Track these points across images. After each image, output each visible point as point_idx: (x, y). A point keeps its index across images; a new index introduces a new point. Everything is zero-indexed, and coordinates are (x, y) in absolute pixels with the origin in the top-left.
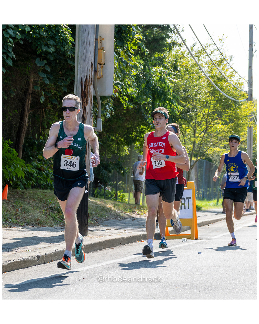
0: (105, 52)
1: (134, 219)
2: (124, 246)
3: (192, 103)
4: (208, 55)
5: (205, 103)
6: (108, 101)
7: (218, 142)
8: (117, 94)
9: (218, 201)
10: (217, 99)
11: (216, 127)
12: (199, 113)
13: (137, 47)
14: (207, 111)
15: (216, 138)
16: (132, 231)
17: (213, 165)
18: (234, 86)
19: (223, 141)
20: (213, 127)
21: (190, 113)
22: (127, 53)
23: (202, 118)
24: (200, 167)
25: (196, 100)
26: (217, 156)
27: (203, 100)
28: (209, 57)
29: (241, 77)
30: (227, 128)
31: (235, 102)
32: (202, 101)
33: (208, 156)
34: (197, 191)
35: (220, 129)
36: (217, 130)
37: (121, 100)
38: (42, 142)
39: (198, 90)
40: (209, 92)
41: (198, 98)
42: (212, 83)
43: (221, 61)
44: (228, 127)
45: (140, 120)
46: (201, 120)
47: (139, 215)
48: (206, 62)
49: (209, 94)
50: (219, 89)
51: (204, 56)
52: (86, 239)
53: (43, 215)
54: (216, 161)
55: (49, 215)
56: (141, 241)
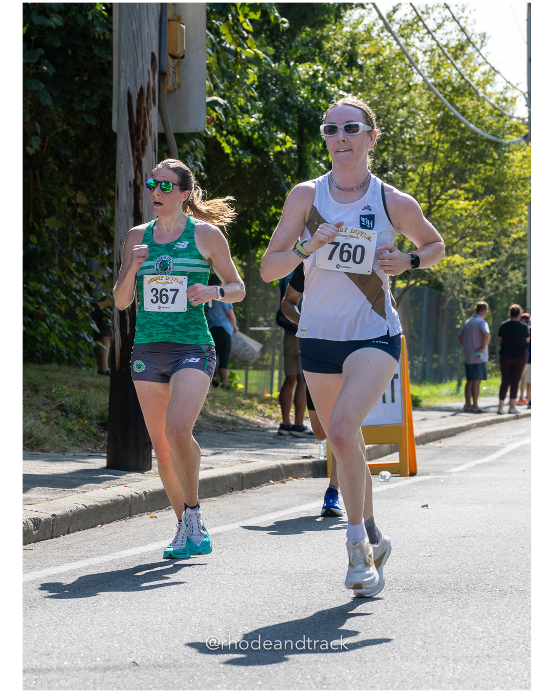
0: (184, 27)
1: (260, 429)
2: (240, 493)
3: (391, 149)
4: (429, 32)
5: (425, 149)
6: (191, 147)
7: (457, 242)
8: (214, 130)
9: (459, 385)
10: (452, 138)
11: (452, 205)
12: (410, 174)
13: (259, 14)
14: (430, 168)
15: (454, 233)
16: (258, 458)
17: (445, 297)
18: (494, 106)
19: (470, 240)
20: (445, 206)
21: (390, 173)
22: (236, 28)
23: (418, 186)
24: (414, 303)
25: (403, 142)
26: (456, 276)
27: (418, 141)
28: (433, 38)
29: (509, 85)
30: (479, 207)
31: (497, 145)
32: (418, 143)
33: (434, 277)
34: (409, 362)
35: (461, 209)
36: (455, 213)
37: (224, 145)
38: (34, 249)
39: (406, 119)
40: (433, 122)
41: (408, 136)
42: (440, 99)
43: (462, 48)
44: (481, 205)
45: (269, 192)
46: (415, 188)
47: (272, 419)
48: (424, 49)
49: (434, 128)
50: (458, 115)
51: (421, 35)
52: (149, 478)
53: (44, 423)
54: (453, 287)
55: (57, 424)
56: (282, 482)
